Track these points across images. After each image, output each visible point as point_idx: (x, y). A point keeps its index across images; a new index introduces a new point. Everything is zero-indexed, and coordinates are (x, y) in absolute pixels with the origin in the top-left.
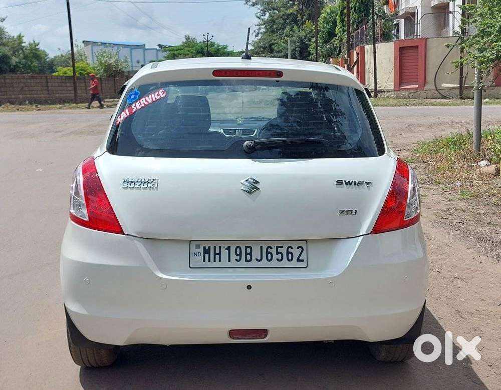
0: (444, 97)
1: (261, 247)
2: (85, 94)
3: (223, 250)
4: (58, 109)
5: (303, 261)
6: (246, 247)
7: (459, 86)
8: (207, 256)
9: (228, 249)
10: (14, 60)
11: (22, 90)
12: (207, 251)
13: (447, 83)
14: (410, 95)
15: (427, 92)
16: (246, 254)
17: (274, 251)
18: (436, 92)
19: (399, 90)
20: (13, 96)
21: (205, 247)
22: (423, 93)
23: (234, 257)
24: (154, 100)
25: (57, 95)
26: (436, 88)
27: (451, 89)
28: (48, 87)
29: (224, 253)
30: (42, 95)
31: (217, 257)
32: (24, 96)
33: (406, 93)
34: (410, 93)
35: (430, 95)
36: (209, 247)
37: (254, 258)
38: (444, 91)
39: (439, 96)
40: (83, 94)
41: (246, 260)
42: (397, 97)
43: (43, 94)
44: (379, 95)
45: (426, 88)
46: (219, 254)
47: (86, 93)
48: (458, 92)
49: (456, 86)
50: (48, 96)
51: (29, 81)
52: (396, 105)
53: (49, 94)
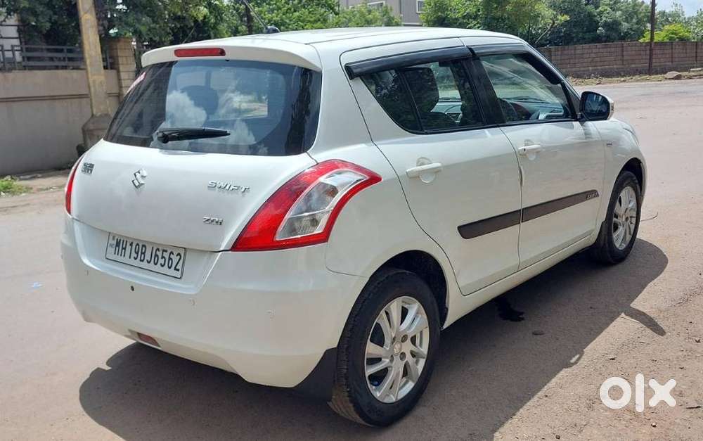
1: (153, 248)
2: (670, 63)
3: (128, 244)
4: (622, 82)
5: (178, 270)
6: (143, 246)
8: (117, 249)
9: (131, 245)
10: (625, 26)
11: (592, 61)
12: (118, 244)
16: (142, 253)
17: (159, 254)
20: (582, 69)
21: (118, 240)
23: (134, 255)
25: (633, 66)
28: (623, 56)
29: (128, 248)
30: (615, 66)
31: (123, 251)
32: (594, 68)
36: (120, 240)
37: (145, 260)
40: (668, 63)
41: (140, 260)
43: (616, 64)
46: (125, 249)
47: (672, 62)
50: (622, 66)
51: (601, 50)
53: (623, 64)
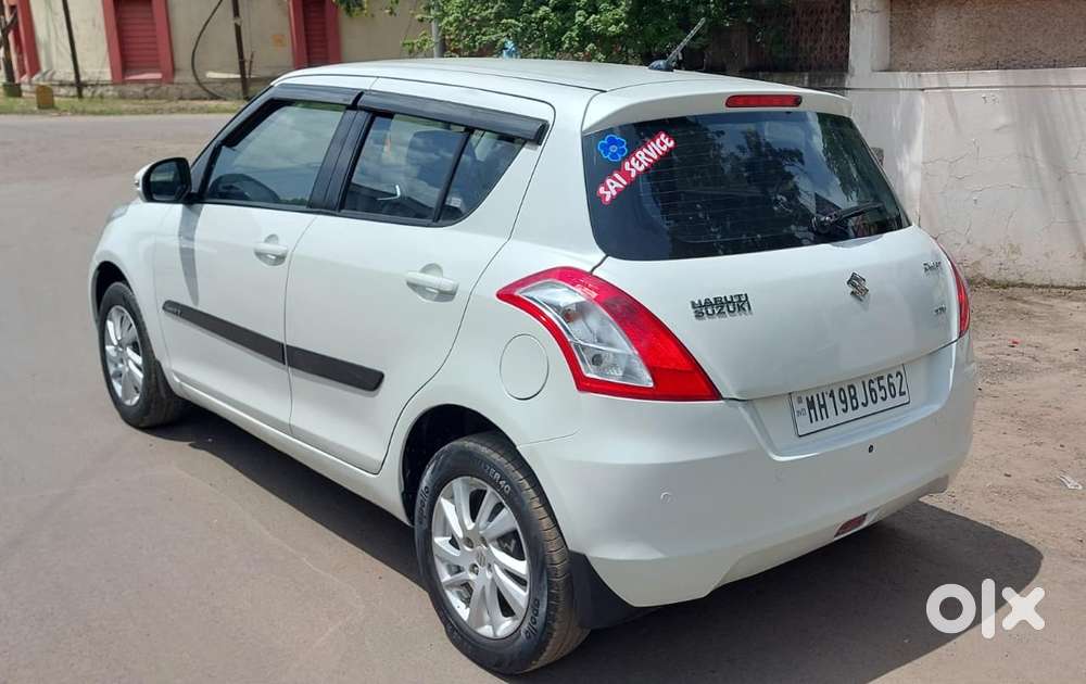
0: (214, 97)
1: (863, 383)
3: (827, 397)
5: (904, 393)
6: (850, 387)
7: (239, 76)
8: (812, 411)
9: (831, 395)
12: (811, 405)
13: (214, 70)
14: (148, 93)
15: (180, 87)
16: (852, 398)
17: (875, 386)
18: (197, 87)
19: (124, 83)
21: (807, 399)
22: (172, 89)
24: (661, 153)
26: (197, 79)
27: (224, 82)
29: (829, 401)
31: (823, 410)
33: (138, 89)
34: (146, 90)
35: (186, 92)
36: (812, 397)
37: (859, 403)
38: (212, 85)
39: (204, 94)
41: (854, 408)
42: (123, 97)
44: (86, 92)
45: (177, 79)
46: (824, 406)
48: (238, 87)
49: (232, 76)
52: (135, 112)
